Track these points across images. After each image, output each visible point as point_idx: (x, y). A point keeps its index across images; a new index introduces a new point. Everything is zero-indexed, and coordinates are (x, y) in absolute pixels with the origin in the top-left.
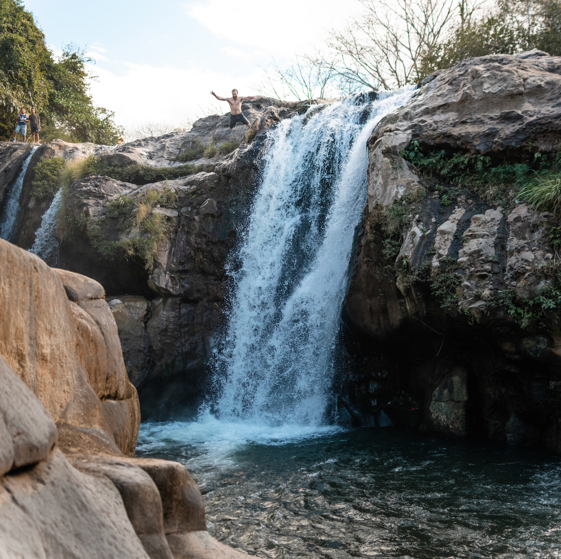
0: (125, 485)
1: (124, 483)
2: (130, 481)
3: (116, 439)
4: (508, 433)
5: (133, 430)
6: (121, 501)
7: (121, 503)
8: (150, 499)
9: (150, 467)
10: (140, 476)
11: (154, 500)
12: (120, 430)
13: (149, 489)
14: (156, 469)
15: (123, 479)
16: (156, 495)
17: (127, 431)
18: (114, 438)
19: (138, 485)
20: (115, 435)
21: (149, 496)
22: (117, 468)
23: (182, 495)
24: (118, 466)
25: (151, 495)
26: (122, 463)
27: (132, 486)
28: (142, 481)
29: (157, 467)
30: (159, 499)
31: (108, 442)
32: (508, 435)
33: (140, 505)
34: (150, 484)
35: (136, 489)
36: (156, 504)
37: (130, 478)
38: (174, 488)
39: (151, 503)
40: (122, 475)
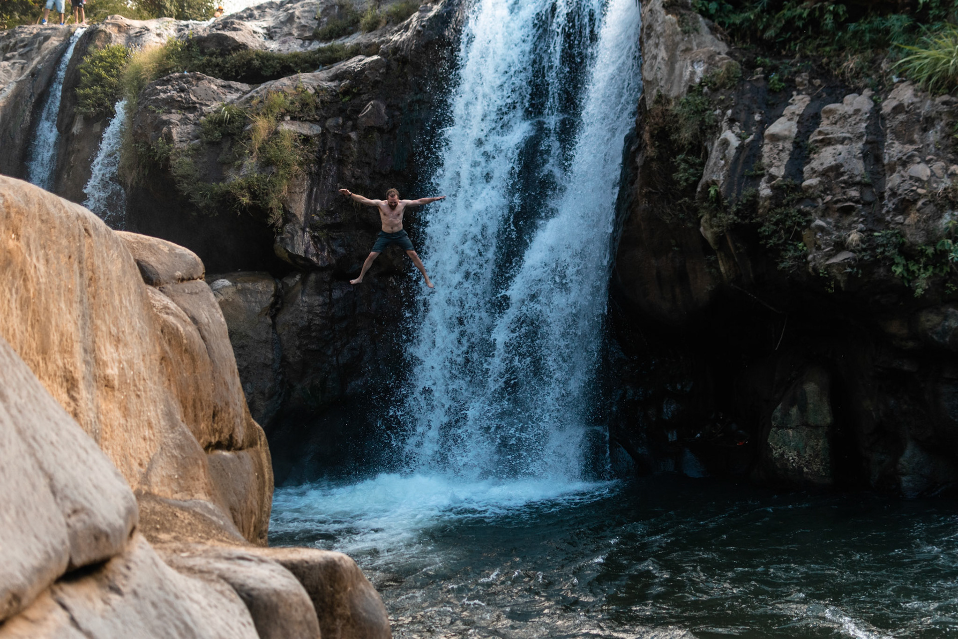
0: (254, 593)
1: (253, 589)
2: (263, 586)
3: (234, 517)
4: (904, 475)
5: (262, 501)
6: (251, 620)
7: (249, 624)
8: (298, 616)
9: (295, 562)
10: (280, 577)
11: (304, 617)
12: (240, 501)
13: (295, 599)
14: (305, 565)
15: (251, 583)
16: (308, 609)
17: (251, 503)
18: (230, 516)
19: (277, 593)
20: (232, 509)
21: (296, 610)
22: (240, 565)
23: (351, 608)
24: (241, 562)
25: (299, 609)
26: (249, 557)
27: (267, 595)
28: (282, 585)
29: (307, 562)
30: (313, 615)
31: (222, 523)
32: (904, 479)
33: (283, 627)
34: (297, 591)
35: (274, 599)
36: (309, 623)
37: (263, 582)
38: (338, 596)
39: (301, 623)
40: (249, 577)
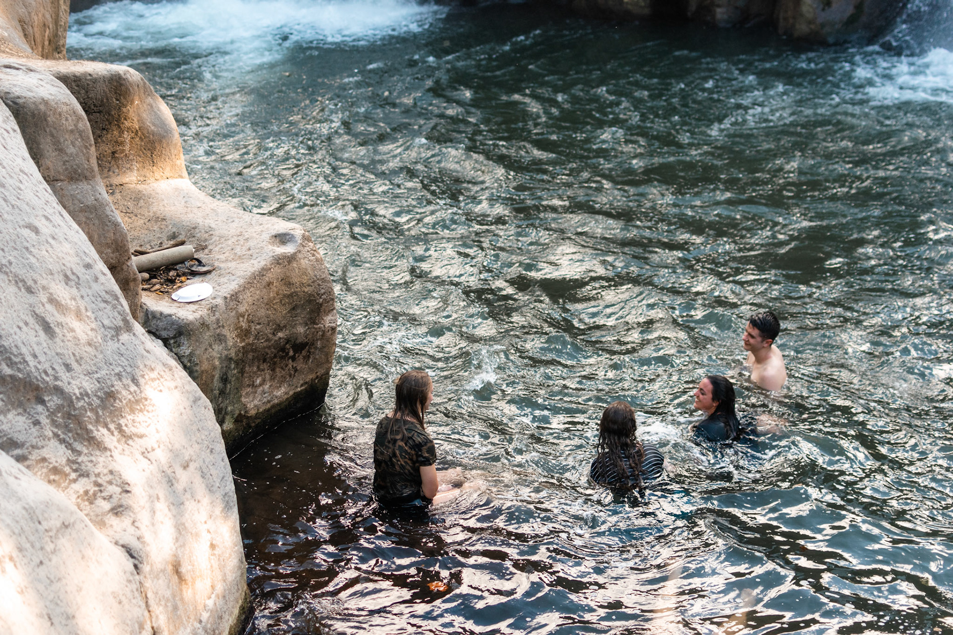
0: (21, 101)
1: (19, 97)
2: (30, 94)
4: (719, 6)
5: (57, 15)
6: (17, 128)
7: (15, 131)
8: (69, 125)
9: (78, 74)
10: (49, 86)
11: (76, 126)
13: (65, 108)
14: (89, 77)
15: (17, 91)
16: (79, 118)
17: (44, 15)
18: (20, 28)
19: (46, 102)
21: (67, 120)
22: (6, 73)
23: (138, 121)
24: (8, 70)
25: (70, 119)
26: (17, 66)
27: (34, 103)
28: (51, 94)
29: (90, 75)
30: (85, 124)
32: (719, 10)
33: (52, 135)
34: (67, 101)
35: (42, 107)
36: (81, 133)
37: (30, 90)
38: (124, 110)
39: (72, 131)
40: (15, 85)
